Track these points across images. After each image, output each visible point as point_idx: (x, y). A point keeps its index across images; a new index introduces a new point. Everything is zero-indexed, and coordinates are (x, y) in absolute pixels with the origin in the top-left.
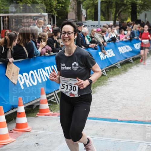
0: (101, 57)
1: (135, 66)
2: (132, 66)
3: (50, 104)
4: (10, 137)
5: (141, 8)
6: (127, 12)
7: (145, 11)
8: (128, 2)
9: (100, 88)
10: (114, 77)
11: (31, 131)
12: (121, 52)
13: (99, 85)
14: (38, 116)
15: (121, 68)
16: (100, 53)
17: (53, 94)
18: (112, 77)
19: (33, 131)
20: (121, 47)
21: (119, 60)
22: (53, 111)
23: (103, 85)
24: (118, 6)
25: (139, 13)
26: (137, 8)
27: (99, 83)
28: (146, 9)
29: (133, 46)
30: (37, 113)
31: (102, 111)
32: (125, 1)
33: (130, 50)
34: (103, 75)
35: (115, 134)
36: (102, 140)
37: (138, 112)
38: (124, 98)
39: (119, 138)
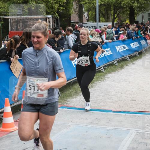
1: (131, 64)
2: (129, 63)
4: (16, 125)
5: (138, 10)
6: (125, 14)
7: (142, 13)
8: (125, 5)
9: (97, 83)
12: (118, 50)
13: (97, 80)
15: (118, 65)
18: (109, 73)
20: (118, 46)
21: (116, 58)
23: (100, 81)
24: (116, 8)
25: (136, 15)
26: (134, 11)
28: (143, 11)
29: (130, 45)
31: (98, 103)
32: (123, 4)
33: (126, 48)
34: (102, 72)
35: (109, 123)
36: (96, 128)
37: (131, 104)
38: (119, 92)
39: (112, 126)
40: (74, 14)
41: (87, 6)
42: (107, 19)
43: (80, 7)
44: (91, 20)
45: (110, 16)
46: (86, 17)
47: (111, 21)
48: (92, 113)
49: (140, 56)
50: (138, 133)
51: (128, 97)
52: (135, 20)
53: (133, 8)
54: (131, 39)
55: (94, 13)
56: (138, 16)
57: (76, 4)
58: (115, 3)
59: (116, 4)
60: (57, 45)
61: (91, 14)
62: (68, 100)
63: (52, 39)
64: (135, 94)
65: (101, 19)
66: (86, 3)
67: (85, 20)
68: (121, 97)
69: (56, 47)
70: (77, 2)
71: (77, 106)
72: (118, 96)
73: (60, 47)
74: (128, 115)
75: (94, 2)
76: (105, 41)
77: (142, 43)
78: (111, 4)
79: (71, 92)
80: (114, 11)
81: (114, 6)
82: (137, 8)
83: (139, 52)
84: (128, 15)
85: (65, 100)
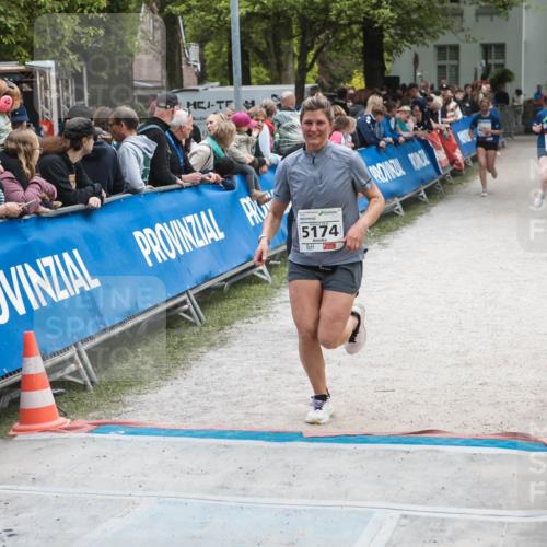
0: (249, 215)
1: (376, 245)
3: (59, 390)
5: (398, 34)
6: (349, 52)
7: (414, 46)
8: (343, 15)
9: (244, 326)
13: (241, 316)
14: (14, 436)
16: (245, 201)
17: (72, 352)
22: (72, 416)
23: (255, 316)
24: (309, 29)
25: (390, 53)
26: (383, 36)
27: (242, 310)
28: (417, 38)
30: (11, 423)
31: (248, 407)
32: (334, 12)
34: (259, 281)
35: (290, 484)
36: (242, 507)
37: (377, 406)
39: (302, 497)
41: (196, 20)
42: (276, 74)
43: (171, 23)
44: (214, 75)
45: (287, 61)
46: (195, 66)
47: (293, 79)
48: (225, 446)
49: (411, 213)
50: (404, 521)
51: (364, 380)
52: (386, 75)
53: (377, 25)
54: (374, 147)
55: (225, 50)
56: (397, 58)
57: (153, 13)
58: (305, 8)
59: (310, 12)
60: (77, 180)
61: (215, 53)
62: (127, 399)
63: (56, 157)
64: (390, 365)
65: (253, 71)
66: (189, 10)
67: (189, 78)
68: (336, 378)
69: (74, 186)
70: (154, 5)
71: (162, 420)
73: (89, 188)
74: (364, 450)
75: (223, 4)
76: (271, 157)
77: (413, 163)
78: (289, 12)
80: (302, 39)
81: (303, 20)
82: (393, 26)
83: (403, 198)
84: (357, 54)
85: (115, 399)
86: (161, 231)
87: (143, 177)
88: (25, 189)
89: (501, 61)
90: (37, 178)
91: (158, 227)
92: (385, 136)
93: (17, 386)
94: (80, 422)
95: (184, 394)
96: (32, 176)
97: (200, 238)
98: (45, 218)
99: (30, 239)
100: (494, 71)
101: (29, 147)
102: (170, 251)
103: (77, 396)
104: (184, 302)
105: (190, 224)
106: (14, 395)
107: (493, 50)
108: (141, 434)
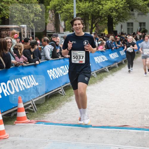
1: (111, 75)
2: (108, 75)
3: (27, 112)
5: (117, 19)
6: (104, 24)
7: (121, 23)
8: (103, 14)
10: (90, 86)
11: (8, 138)
12: (97, 62)
14: (15, 124)
15: (97, 77)
19: (10, 138)
20: (97, 57)
21: (95, 69)
22: (30, 119)
24: (94, 18)
25: (115, 24)
26: (113, 20)
28: (122, 21)
29: (109, 56)
30: (14, 121)
33: (105, 59)
35: (89, 139)
36: (76, 145)
37: (112, 118)
38: (98, 105)
39: (92, 142)
40: (51, 23)
41: (64, 15)
43: (57, 16)
44: (68, 29)
46: (63, 27)
47: (89, 31)
48: (71, 128)
49: (120, 67)
51: (108, 111)
53: (112, 17)
54: (111, 49)
56: (116, 26)
57: (52, 13)
58: (93, 12)
59: (94, 13)
61: (68, 23)
62: (45, 115)
63: (28, 50)
64: (115, 108)
66: (62, 12)
67: (61, 30)
68: (100, 111)
69: (32, 58)
70: (53, 11)
71: (54, 121)
72: (98, 110)
73: (36, 59)
74: (108, 130)
75: (71, 11)
77: (121, 54)
78: (89, 13)
79: (48, 106)
80: (92, 20)
81: (92, 15)
82: (116, 17)
83: (118, 63)
84: (106, 25)
85: (42, 115)
86: (54, 71)
87: (50, 56)
88: (19, 59)
89: (144, 27)
90: (23, 56)
91: (54, 69)
92: (114, 46)
93: (16, 110)
94: (32, 121)
95: (60, 114)
96: (21, 55)
97: (65, 72)
98: (24, 66)
99: (20, 72)
100: (142, 29)
101: (21, 48)
102: (57, 75)
103: (32, 114)
104: (60, 89)
105: (62, 69)
106: (15, 113)
107: (142, 24)
108: (49, 124)
